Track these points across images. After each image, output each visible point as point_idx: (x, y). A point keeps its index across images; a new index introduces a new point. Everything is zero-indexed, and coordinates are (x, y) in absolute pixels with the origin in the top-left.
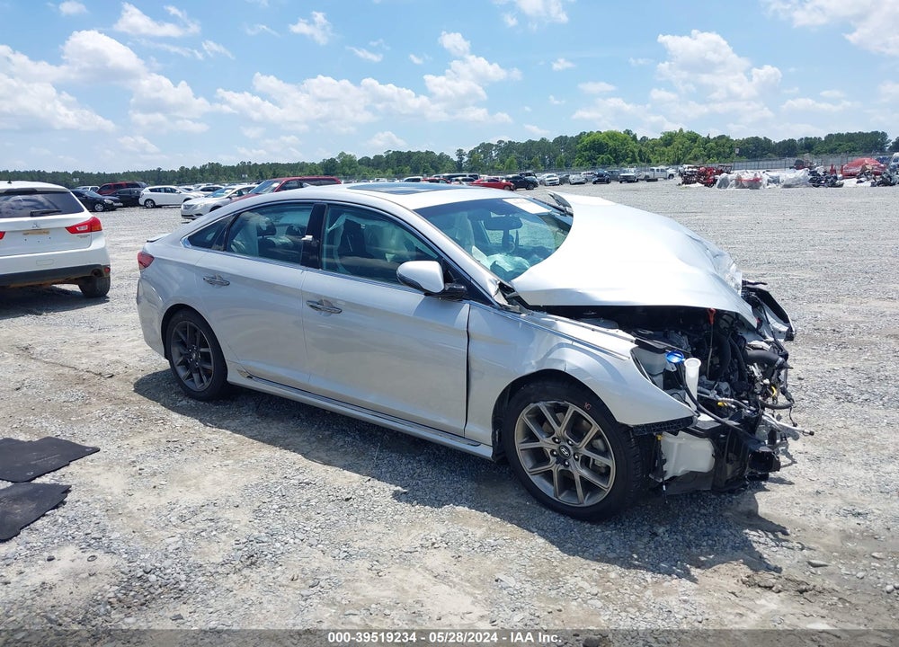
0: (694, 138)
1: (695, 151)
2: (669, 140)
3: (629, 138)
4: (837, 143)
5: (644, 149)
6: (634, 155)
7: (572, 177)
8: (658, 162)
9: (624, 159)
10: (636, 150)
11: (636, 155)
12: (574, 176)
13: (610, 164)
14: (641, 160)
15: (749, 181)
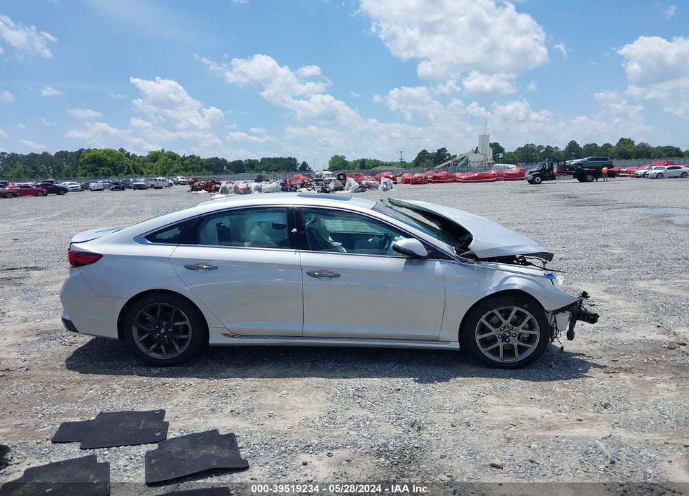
0: (174, 157)
1: (176, 166)
2: (154, 157)
3: (123, 155)
4: (269, 164)
5: (136, 163)
6: (129, 168)
7: (92, 185)
8: (148, 174)
9: (121, 171)
10: (131, 165)
11: (131, 167)
12: (93, 184)
13: (110, 175)
14: (135, 172)
15: (243, 189)
